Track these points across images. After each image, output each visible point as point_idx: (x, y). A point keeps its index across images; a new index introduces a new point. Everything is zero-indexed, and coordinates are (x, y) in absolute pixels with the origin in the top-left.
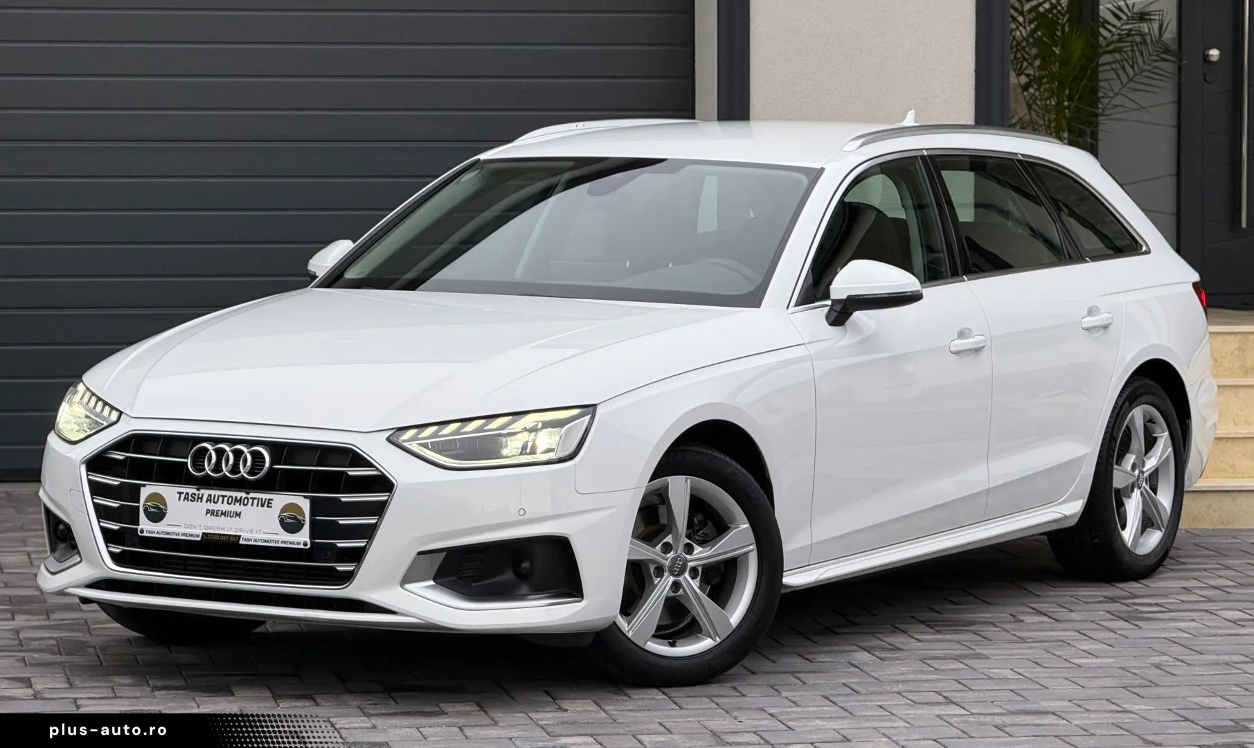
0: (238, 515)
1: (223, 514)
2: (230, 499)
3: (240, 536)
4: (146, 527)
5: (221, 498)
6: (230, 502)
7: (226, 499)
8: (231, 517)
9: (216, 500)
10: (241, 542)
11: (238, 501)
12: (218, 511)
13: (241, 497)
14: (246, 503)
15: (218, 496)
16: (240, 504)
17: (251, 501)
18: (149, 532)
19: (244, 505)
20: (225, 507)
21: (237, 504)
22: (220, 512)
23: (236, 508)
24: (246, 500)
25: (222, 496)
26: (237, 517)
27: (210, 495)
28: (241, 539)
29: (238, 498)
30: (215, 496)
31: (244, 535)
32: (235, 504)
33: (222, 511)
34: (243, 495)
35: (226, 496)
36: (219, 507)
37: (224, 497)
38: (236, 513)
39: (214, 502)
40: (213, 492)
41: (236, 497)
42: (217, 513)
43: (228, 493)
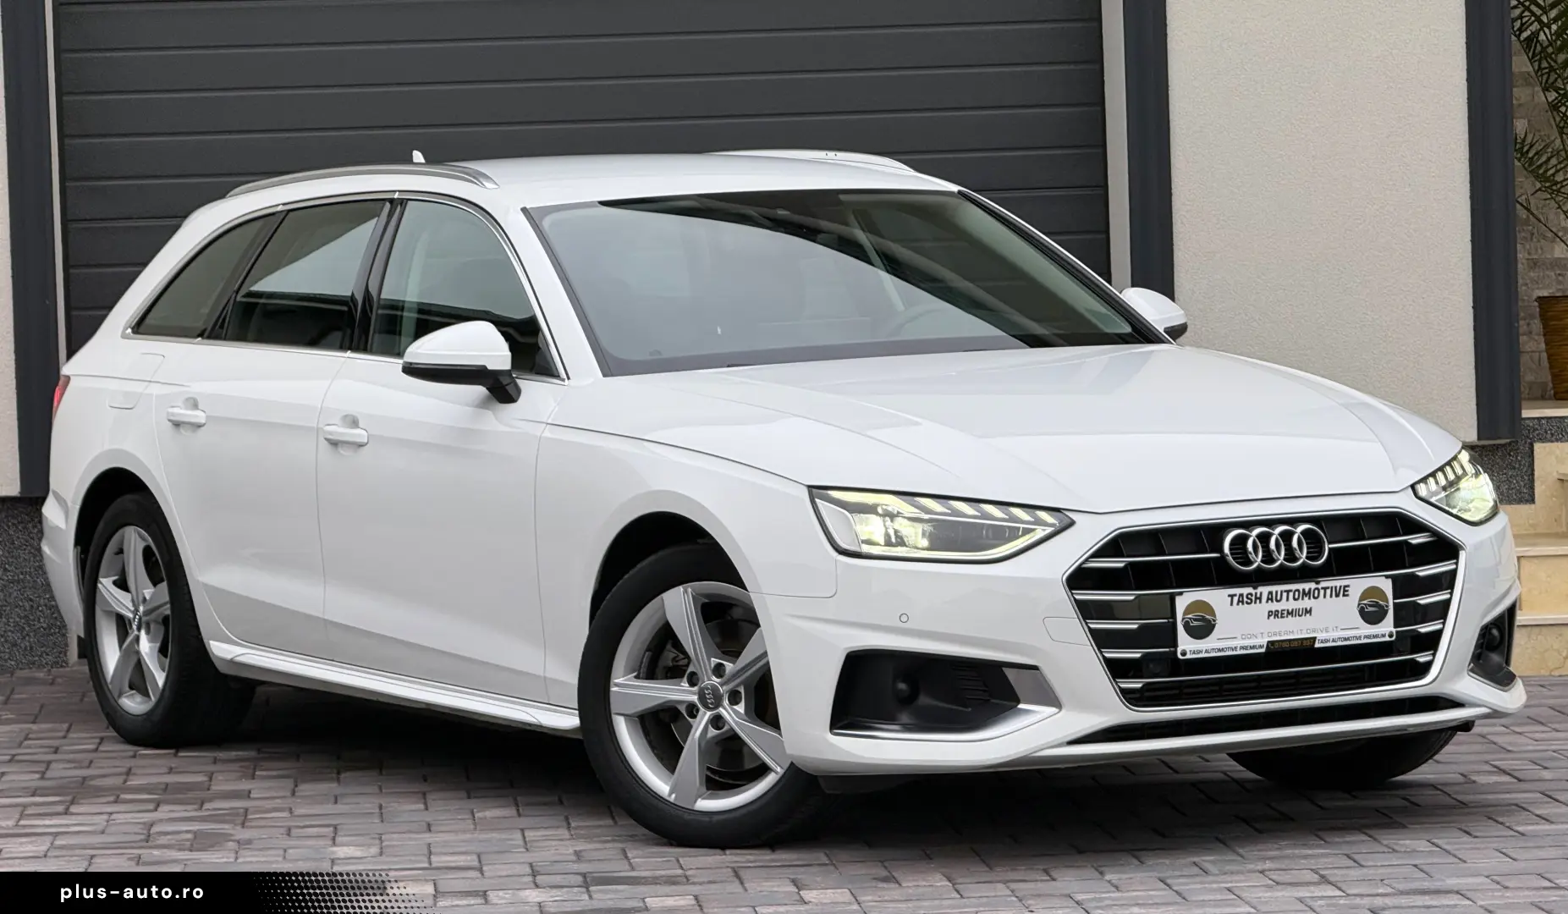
0: (1308, 612)
1: (1290, 613)
2: (1297, 593)
3: (1315, 638)
4: (1188, 646)
5: (1285, 595)
6: (1296, 597)
7: (1291, 594)
8: (1299, 616)
9: (1279, 598)
10: (1317, 645)
11: (1306, 594)
12: (1282, 610)
13: (1310, 590)
14: (1316, 595)
15: (1282, 592)
16: (1309, 598)
17: (1322, 592)
18: (1194, 653)
19: (1314, 598)
20: (1292, 605)
21: (1306, 599)
22: (1286, 612)
23: (1306, 603)
24: (1316, 592)
25: (1285, 591)
26: (1308, 615)
27: (1270, 593)
28: (1317, 641)
29: (1307, 591)
30: (1277, 592)
31: (1320, 636)
32: (1303, 599)
33: (1288, 611)
34: (1313, 585)
35: (1291, 591)
36: (1283, 605)
37: (1288, 592)
38: (1306, 609)
39: (1277, 601)
40: (1274, 588)
41: (1304, 590)
42: (1282, 614)
43: (1293, 587)
